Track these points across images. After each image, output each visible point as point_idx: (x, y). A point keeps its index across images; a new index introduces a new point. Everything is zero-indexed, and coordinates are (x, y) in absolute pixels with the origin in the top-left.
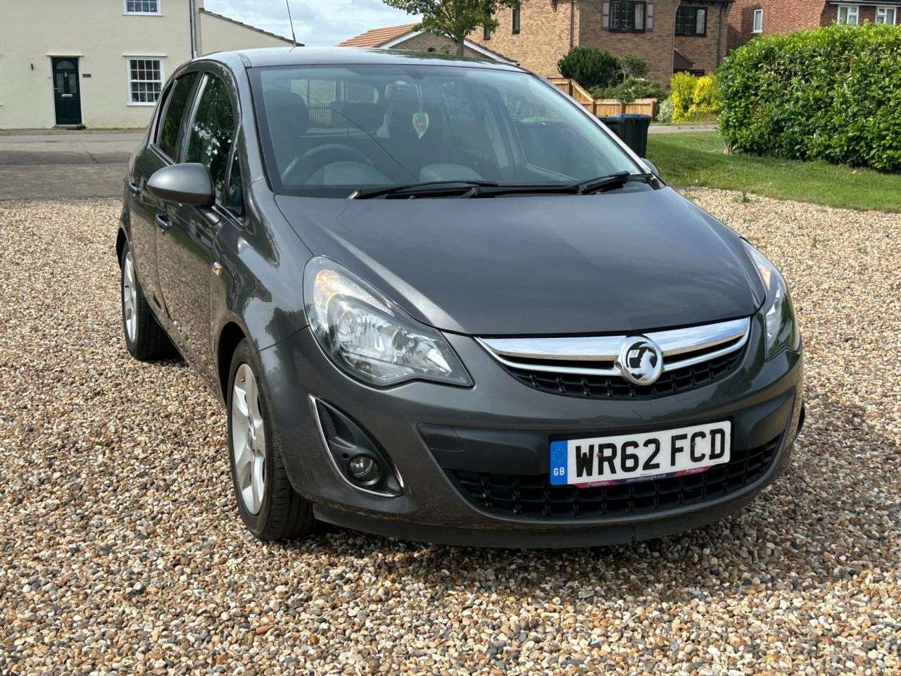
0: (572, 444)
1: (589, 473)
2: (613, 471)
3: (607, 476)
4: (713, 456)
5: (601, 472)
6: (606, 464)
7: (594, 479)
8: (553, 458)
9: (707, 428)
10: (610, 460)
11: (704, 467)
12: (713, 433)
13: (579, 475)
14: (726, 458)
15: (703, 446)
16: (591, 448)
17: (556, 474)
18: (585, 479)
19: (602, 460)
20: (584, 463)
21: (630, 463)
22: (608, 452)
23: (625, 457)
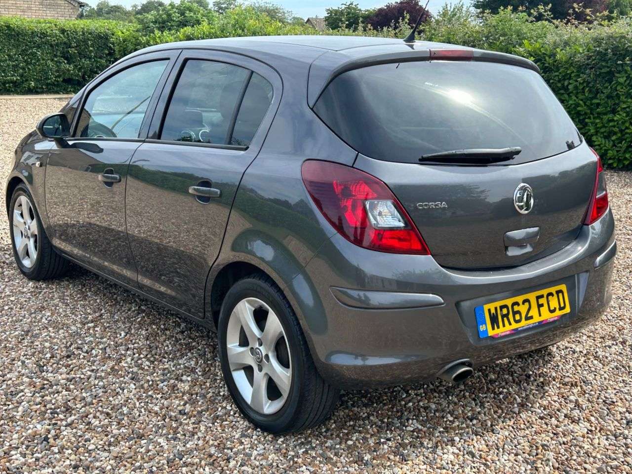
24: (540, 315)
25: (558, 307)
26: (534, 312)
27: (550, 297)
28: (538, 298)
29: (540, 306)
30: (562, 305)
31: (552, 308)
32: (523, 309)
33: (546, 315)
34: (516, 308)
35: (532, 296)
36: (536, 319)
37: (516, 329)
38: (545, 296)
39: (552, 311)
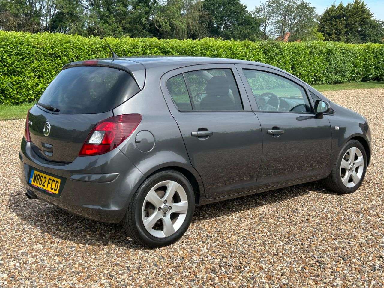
24: (47, 187)
25: (54, 188)
26: (46, 184)
27: (53, 182)
28: (50, 179)
29: (49, 183)
30: (56, 189)
31: (52, 187)
32: (44, 180)
33: (49, 189)
34: (42, 179)
35: (48, 177)
36: (45, 188)
37: (38, 187)
38: (52, 180)
39: (52, 189)
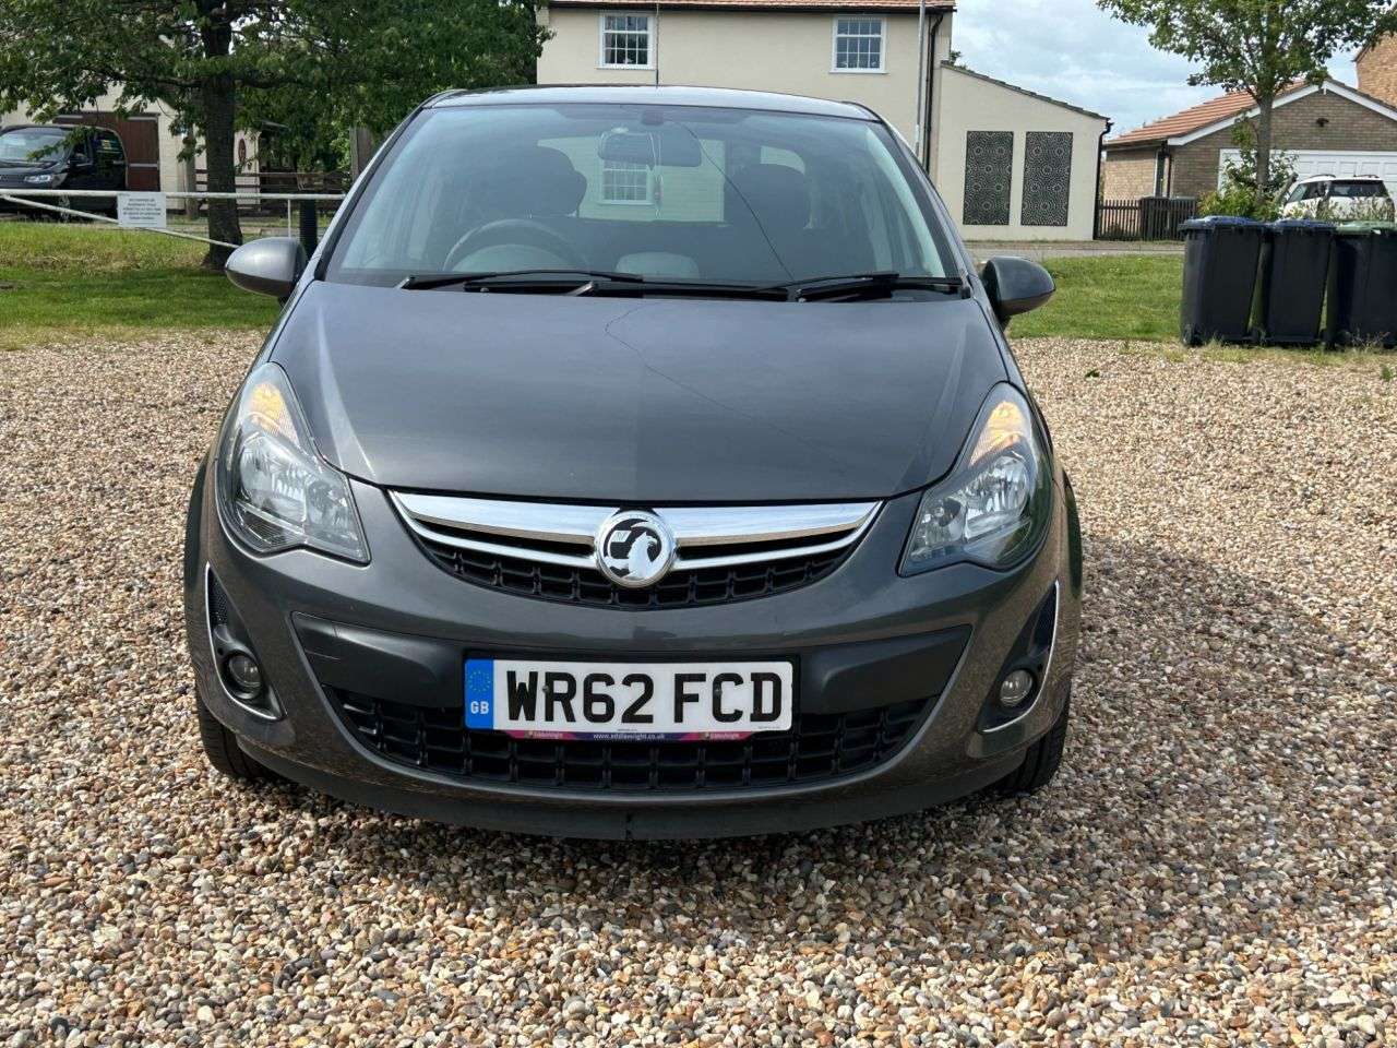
0: (501, 667)
1: (530, 716)
2: (570, 717)
3: (560, 725)
4: (757, 716)
5: (549, 716)
6: (558, 706)
7: (538, 726)
8: (469, 687)
9: (745, 669)
10: (566, 699)
11: (741, 733)
12: (758, 679)
13: (514, 716)
14: (784, 723)
15: (737, 697)
16: (533, 676)
17: (474, 711)
18: (521, 724)
19: (551, 697)
20: (521, 699)
21: (599, 708)
22: (561, 687)
23: (590, 698)
